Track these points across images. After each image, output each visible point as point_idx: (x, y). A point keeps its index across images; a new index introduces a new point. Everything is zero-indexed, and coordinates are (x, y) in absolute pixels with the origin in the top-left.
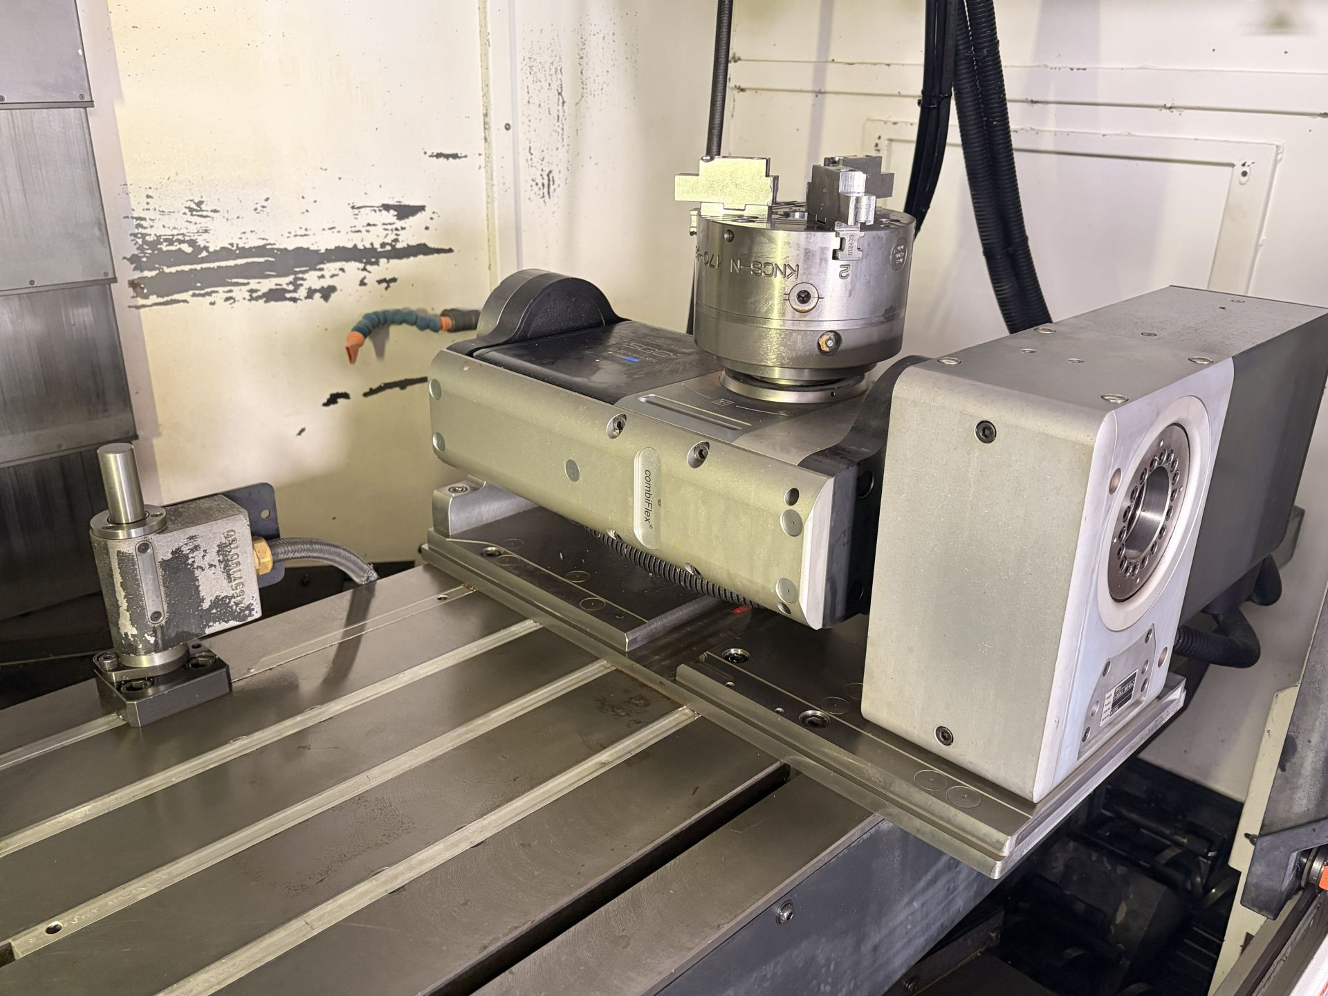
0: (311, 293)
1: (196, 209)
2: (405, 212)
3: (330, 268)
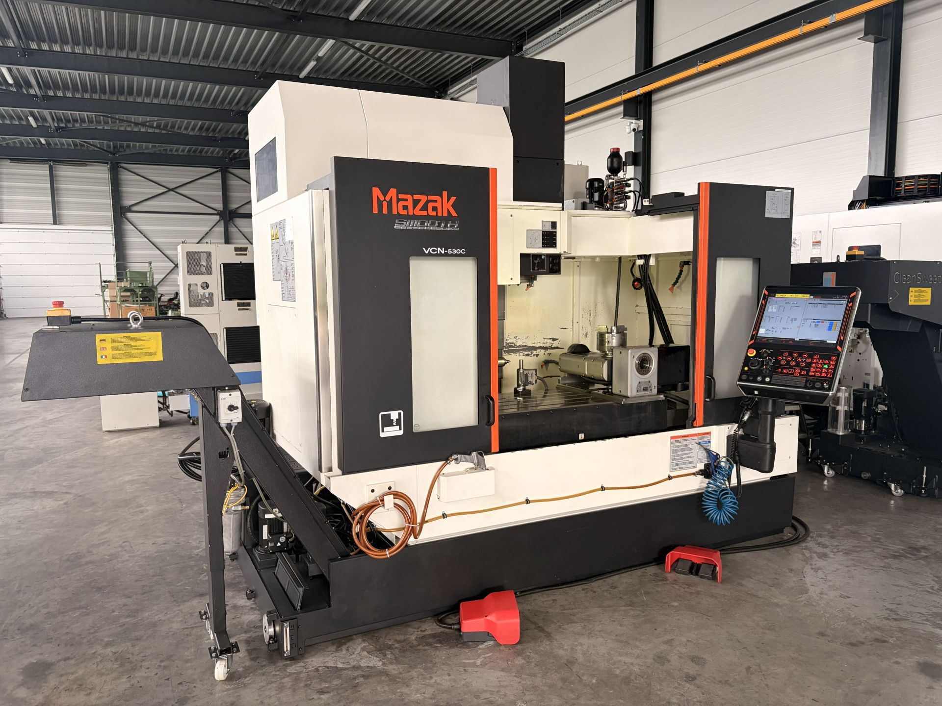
0: (534, 355)
1: (516, 338)
2: (554, 340)
3: (538, 350)
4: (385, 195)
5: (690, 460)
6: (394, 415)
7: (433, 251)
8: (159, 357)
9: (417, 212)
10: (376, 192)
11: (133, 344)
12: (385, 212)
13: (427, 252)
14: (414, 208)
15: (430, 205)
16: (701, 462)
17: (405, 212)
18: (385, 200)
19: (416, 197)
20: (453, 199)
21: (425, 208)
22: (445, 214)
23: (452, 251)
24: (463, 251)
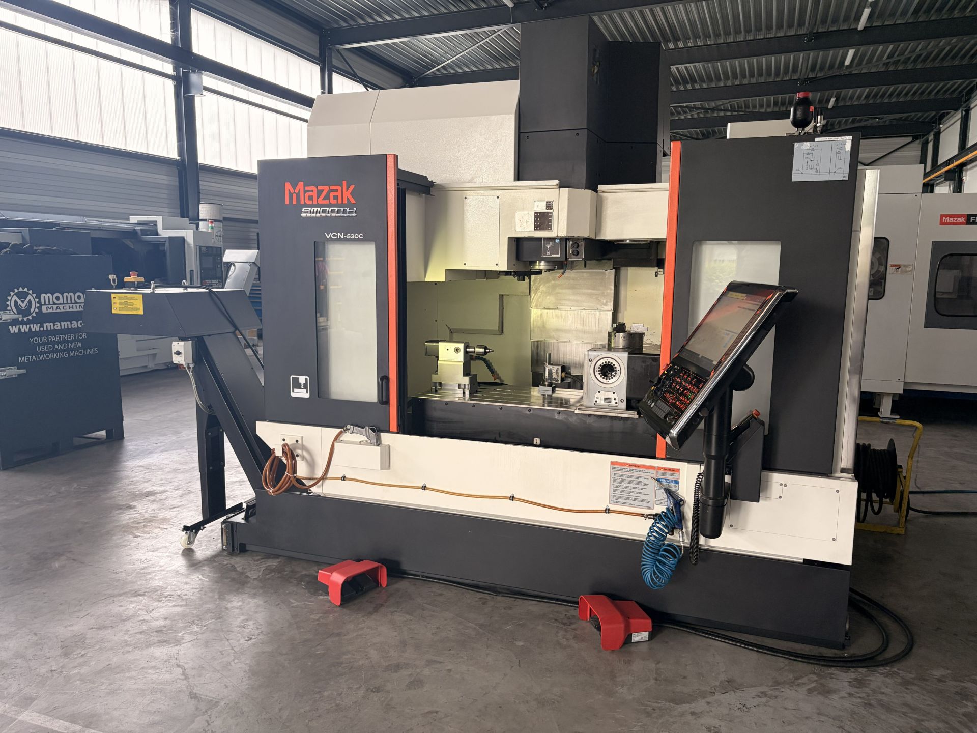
4: (294, 189)
5: (643, 497)
6: (302, 379)
7: (334, 236)
8: (141, 312)
9: (320, 201)
10: (288, 186)
11: (129, 301)
12: (295, 203)
13: (328, 237)
14: (318, 197)
15: (331, 195)
16: (661, 504)
17: (310, 202)
18: (295, 193)
19: (319, 188)
20: (352, 187)
21: (327, 197)
22: (345, 202)
23: (351, 236)
24: (361, 236)
